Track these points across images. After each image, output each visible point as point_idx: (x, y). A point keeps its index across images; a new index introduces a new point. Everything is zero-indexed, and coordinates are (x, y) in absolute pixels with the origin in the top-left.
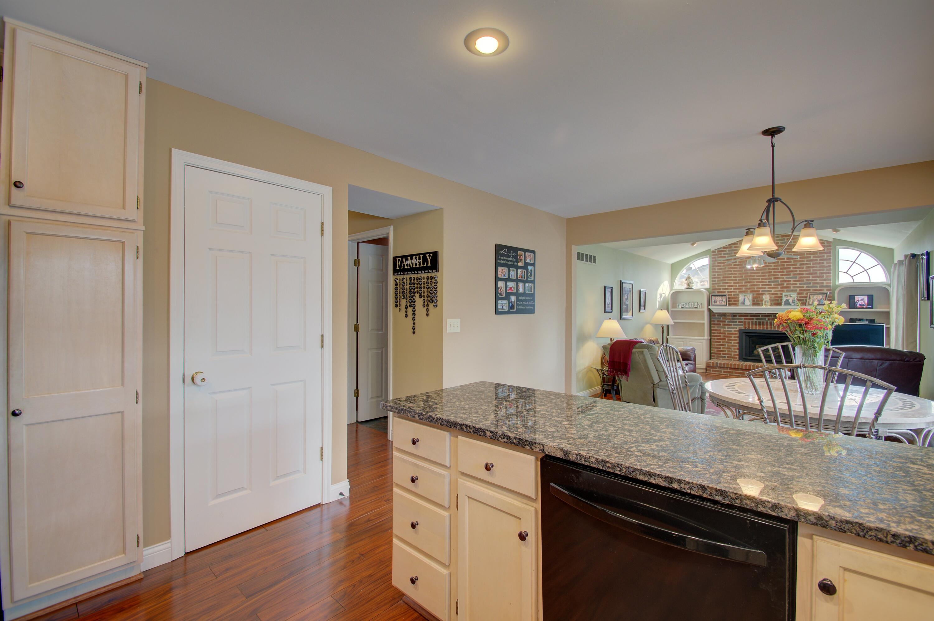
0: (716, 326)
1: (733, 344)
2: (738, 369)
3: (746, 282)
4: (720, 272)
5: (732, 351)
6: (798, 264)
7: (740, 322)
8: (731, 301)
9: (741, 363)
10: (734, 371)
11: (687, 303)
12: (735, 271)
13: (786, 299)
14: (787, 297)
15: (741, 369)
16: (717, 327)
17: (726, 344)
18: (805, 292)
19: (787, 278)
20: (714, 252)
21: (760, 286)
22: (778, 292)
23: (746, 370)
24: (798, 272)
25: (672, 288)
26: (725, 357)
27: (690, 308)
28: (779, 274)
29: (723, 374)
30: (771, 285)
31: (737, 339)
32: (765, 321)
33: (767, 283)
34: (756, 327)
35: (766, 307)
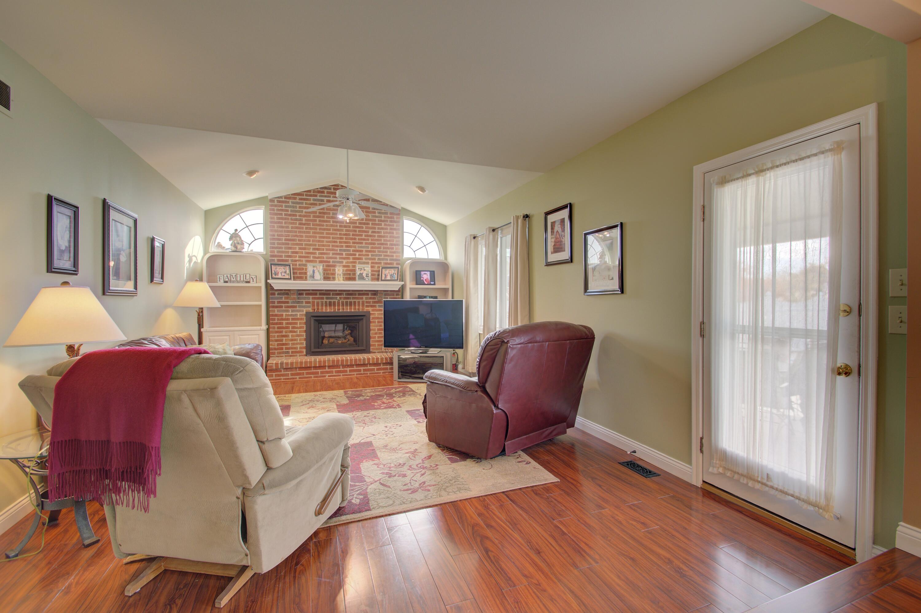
0: (276, 309)
1: (298, 333)
2: (310, 368)
3: (314, 249)
4: (281, 231)
5: (297, 344)
6: (370, 231)
7: (307, 303)
8: (296, 273)
9: (313, 358)
10: (305, 372)
11: (234, 275)
12: (300, 232)
13: (360, 272)
14: (360, 270)
15: (313, 367)
16: (278, 311)
17: (290, 334)
18: (376, 265)
19: (359, 247)
20: (272, 201)
21: (331, 255)
22: (350, 264)
23: (320, 367)
24: (370, 241)
25: (206, 251)
26: (288, 352)
27: (238, 282)
28: (351, 241)
29: (291, 379)
30: (342, 254)
31: (304, 327)
32: (336, 301)
33: (338, 252)
34: (326, 309)
35: (339, 282)
